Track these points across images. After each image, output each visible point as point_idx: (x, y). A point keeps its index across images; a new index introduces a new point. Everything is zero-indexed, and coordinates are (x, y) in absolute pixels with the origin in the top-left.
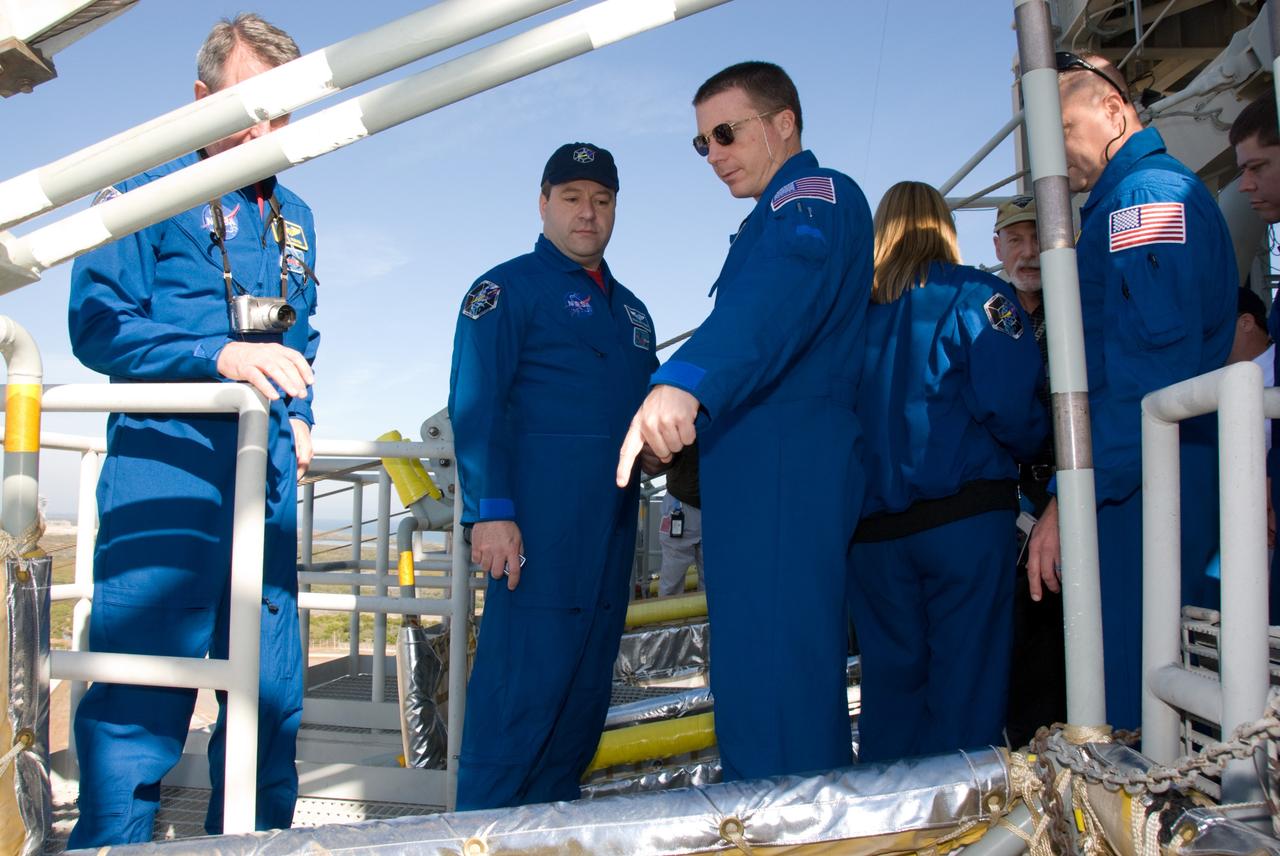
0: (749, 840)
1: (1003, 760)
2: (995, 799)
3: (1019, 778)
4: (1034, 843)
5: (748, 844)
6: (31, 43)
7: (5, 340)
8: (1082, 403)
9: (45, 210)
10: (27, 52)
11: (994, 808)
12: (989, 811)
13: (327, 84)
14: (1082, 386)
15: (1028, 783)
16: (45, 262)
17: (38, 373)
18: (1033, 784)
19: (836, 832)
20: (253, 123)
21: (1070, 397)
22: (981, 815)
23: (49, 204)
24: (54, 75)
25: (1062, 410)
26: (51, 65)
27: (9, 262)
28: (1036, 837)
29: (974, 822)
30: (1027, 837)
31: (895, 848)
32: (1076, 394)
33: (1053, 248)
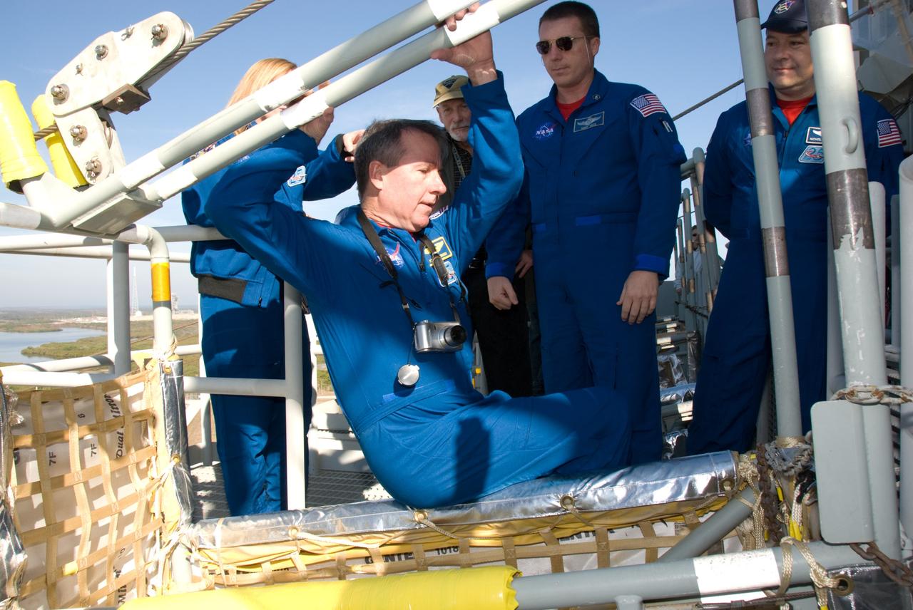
0: (578, 509)
1: (734, 459)
2: (728, 483)
3: (744, 469)
4: (756, 509)
5: (577, 511)
6: (137, 85)
7: (148, 239)
8: (781, 234)
9: (162, 171)
10: (135, 91)
11: (727, 488)
12: (724, 490)
13: (301, 88)
14: (781, 223)
15: (750, 472)
16: (164, 197)
17: (167, 256)
18: (753, 472)
19: (629, 503)
20: (265, 113)
21: (773, 230)
22: (719, 492)
23: (163, 167)
24: (150, 99)
25: (767, 239)
26: (147, 94)
27: (146, 199)
28: (757, 505)
29: (716, 497)
30: (750, 505)
31: (666, 513)
32: (776, 228)
33: (758, 135)
